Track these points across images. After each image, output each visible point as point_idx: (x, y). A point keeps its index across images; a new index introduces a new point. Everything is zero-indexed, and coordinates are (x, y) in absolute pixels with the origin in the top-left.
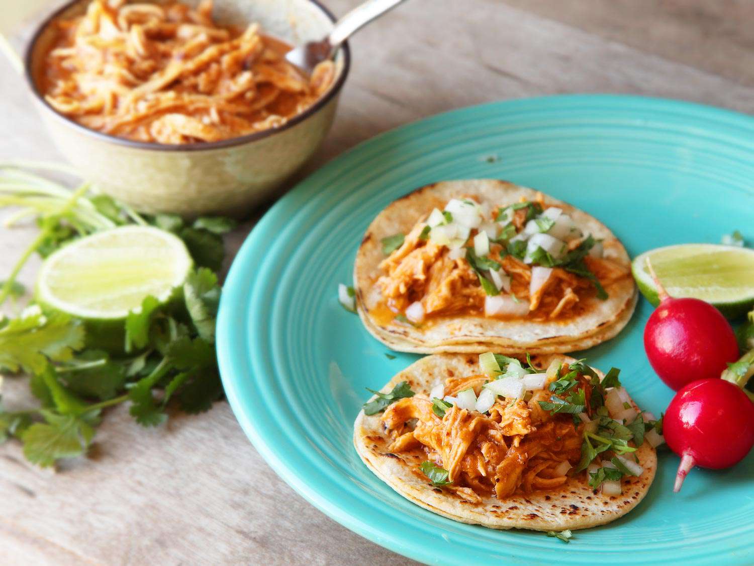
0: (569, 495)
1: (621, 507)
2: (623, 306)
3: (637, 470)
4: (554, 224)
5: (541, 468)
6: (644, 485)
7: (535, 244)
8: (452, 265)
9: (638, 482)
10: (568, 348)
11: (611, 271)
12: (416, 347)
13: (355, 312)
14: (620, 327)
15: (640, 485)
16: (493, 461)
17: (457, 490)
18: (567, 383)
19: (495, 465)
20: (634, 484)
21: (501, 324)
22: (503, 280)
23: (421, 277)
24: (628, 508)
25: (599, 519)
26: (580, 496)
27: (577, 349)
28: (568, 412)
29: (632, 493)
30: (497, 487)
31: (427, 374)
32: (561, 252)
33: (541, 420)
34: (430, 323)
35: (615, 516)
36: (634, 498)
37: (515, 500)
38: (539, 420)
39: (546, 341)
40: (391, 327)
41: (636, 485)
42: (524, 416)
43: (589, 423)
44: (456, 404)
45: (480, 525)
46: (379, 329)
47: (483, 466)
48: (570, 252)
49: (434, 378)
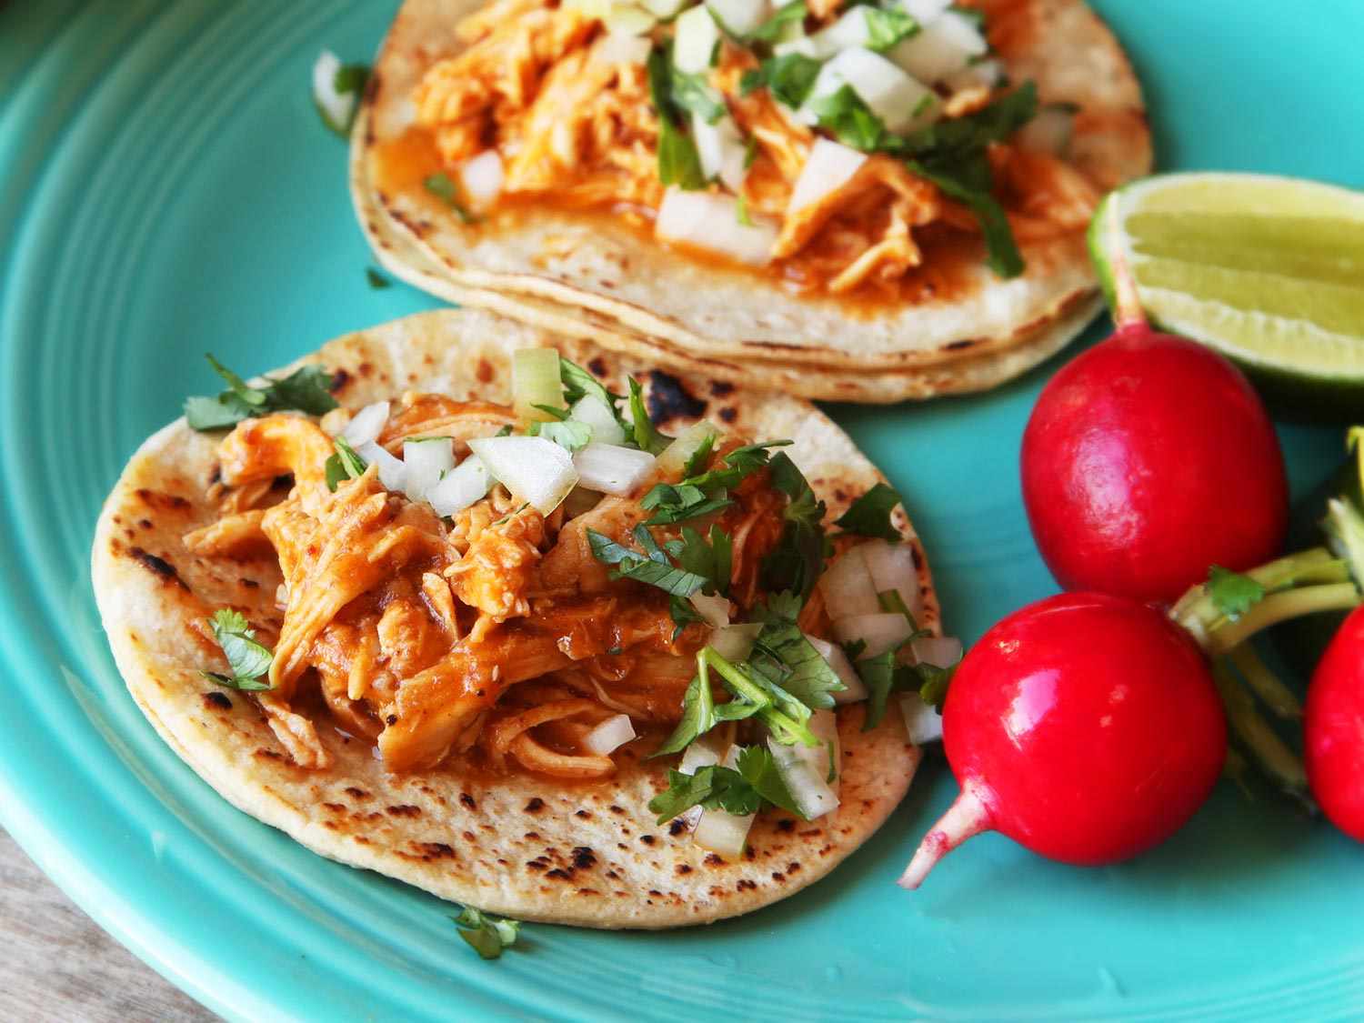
0: (603, 812)
1: (721, 894)
2: (1052, 308)
3: (814, 800)
4: (915, 32)
5: (545, 715)
6: (828, 848)
7: (837, 75)
8: (606, 77)
9: (817, 833)
10: (826, 386)
11: (1064, 201)
12: (428, 273)
13: (345, 134)
14: (1013, 365)
15: (817, 844)
16: (397, 666)
17: (272, 715)
18: (697, 496)
19: (398, 675)
20: (801, 835)
21: (689, 272)
22: (725, 153)
23: (511, 88)
24: (742, 903)
25: (632, 915)
26: (629, 825)
27: (853, 395)
28: (657, 584)
29: (779, 863)
30: (386, 738)
31: (420, 358)
32: (917, 114)
33: (578, 584)
34: (506, 220)
35: (691, 915)
36: (777, 877)
37: (432, 785)
38: (573, 581)
39: (767, 353)
40: (404, 203)
41: (805, 841)
42: (508, 564)
43: (723, 628)
44: (377, 470)
45: (286, 833)
46: (375, 198)
47: (365, 667)
48: (945, 120)
49: (435, 374)
